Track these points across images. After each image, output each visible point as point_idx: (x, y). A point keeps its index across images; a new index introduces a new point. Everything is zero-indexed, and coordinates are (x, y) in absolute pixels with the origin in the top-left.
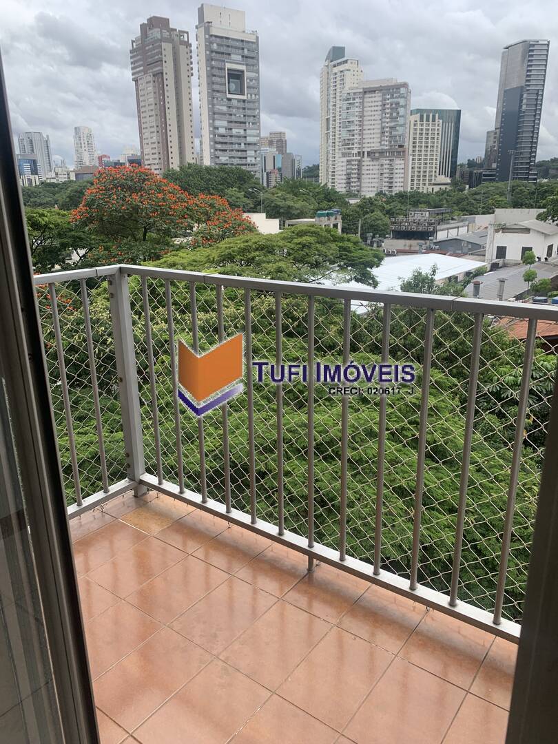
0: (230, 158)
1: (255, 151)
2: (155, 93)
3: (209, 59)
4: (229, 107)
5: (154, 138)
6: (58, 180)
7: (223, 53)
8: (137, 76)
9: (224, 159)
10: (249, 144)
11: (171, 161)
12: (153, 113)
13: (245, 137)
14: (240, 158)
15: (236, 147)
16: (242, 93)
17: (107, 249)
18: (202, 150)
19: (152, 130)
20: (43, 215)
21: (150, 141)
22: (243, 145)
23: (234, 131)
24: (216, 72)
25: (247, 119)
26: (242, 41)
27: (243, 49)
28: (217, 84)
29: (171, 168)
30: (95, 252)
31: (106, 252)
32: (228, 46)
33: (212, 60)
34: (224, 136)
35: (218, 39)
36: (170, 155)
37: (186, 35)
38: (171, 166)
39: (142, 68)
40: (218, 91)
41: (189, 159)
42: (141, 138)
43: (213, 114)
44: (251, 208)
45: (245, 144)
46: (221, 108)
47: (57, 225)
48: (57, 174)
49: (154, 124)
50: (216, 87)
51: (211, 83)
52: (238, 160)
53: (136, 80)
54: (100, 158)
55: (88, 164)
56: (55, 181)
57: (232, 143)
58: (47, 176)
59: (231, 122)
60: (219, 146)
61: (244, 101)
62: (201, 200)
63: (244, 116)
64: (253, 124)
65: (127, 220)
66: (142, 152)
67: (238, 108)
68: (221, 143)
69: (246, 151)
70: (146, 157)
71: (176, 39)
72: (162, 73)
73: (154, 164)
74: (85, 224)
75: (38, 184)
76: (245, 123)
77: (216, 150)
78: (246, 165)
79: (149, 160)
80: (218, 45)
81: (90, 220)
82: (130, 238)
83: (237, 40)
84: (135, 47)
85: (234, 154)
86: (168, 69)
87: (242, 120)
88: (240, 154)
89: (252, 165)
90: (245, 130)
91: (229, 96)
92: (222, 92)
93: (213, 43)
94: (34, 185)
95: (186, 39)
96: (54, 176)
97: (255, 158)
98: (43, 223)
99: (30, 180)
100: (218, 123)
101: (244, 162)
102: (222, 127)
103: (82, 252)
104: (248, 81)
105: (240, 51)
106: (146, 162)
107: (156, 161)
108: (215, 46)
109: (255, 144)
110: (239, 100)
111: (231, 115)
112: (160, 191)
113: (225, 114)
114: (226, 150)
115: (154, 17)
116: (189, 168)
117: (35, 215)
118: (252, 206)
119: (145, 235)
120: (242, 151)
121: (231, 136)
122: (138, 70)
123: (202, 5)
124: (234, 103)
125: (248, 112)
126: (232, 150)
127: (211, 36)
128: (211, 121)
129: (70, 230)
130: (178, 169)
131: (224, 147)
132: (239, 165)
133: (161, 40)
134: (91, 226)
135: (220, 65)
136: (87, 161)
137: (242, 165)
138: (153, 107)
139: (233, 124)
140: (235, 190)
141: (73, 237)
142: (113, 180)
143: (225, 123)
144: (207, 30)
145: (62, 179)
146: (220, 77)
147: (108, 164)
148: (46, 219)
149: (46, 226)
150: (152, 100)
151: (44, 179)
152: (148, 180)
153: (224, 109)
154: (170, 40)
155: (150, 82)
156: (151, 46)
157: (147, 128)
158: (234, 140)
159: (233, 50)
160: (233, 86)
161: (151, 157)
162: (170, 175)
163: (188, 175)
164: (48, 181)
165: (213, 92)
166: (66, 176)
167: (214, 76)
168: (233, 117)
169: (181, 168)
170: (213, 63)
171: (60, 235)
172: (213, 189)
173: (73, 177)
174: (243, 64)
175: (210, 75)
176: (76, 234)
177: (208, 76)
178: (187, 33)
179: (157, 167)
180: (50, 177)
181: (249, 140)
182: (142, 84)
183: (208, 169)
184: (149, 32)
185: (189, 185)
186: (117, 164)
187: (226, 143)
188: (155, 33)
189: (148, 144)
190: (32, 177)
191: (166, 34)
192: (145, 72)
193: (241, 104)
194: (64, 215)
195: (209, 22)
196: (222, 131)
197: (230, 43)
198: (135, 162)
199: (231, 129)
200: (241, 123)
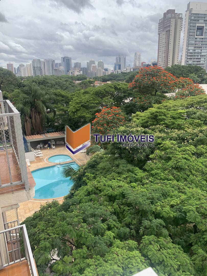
0: (193, 62)
1: (205, 59)
2: (166, 38)
3: (190, 23)
4: (196, 41)
5: (163, 55)
6: (127, 71)
7: (195, 20)
8: (160, 32)
9: (190, 62)
10: (202, 56)
11: (168, 63)
12: (164, 46)
13: (201, 53)
14: (198, 61)
15: (197, 57)
16: (202, 35)
17: (140, 98)
18: (181, 59)
19: (163, 52)
20: (119, 85)
21: (161, 56)
22: (199, 56)
23: (196, 51)
24: (192, 28)
25: (203, 46)
26: (205, 14)
27: (205, 17)
28: (192, 32)
29: (168, 66)
30: (136, 99)
31: (140, 100)
32: (199, 17)
33: (191, 23)
34: (192, 53)
35: (195, 15)
36: (168, 61)
37: (181, 15)
38: (168, 65)
39: (162, 29)
40: (192, 35)
41: (176, 63)
42: (158, 55)
43: (188, 45)
44: (200, 82)
45: (200, 56)
46: (192, 42)
47: (123, 89)
48: (127, 69)
49: (164, 50)
50: (191, 34)
51: (189, 32)
52: (196, 62)
53: (159, 34)
54: (142, 63)
55: (138, 65)
56: (126, 72)
57: (195, 56)
58: (123, 70)
59: (196, 47)
60: (189, 57)
61: (202, 38)
62: (181, 79)
63: (202, 44)
64: (205, 47)
65: (150, 87)
66: (158, 61)
67: (199, 42)
68: (190, 56)
69: (200, 59)
70: (159, 62)
71: (177, 17)
72: (170, 31)
73: (162, 65)
74: (133, 88)
75: (120, 73)
76: (202, 47)
77: (188, 59)
78: (200, 64)
79: (160, 63)
80: (194, 17)
81: (135, 87)
82: (150, 94)
83: (203, 14)
84: (160, 22)
85: (195, 60)
86: (172, 29)
87: (201, 46)
88: (197, 60)
89: (202, 64)
90: (201, 50)
91: (196, 37)
92: (193, 35)
93: (192, 17)
94: (119, 73)
95: (181, 16)
96: (126, 70)
97: (204, 61)
98: (119, 88)
99: (118, 71)
100: (189, 48)
101: (199, 63)
102: (191, 50)
103: (131, 99)
104: (205, 30)
105: (204, 19)
106: (159, 64)
107: (163, 64)
108: (193, 18)
109: (205, 56)
110: (200, 38)
111: (196, 44)
112: (164, 76)
113: (193, 44)
114: (192, 59)
115: (169, 9)
116: (175, 66)
117: (116, 85)
118: (200, 81)
119: (156, 93)
120: (198, 59)
121: (195, 53)
122: (160, 30)
123: (190, 2)
124: (198, 39)
125: (203, 43)
126: (195, 59)
127: (192, 14)
128: (187, 48)
129: (128, 90)
130: (171, 67)
131: (191, 57)
132: (196, 64)
133: (171, 18)
134: (136, 90)
135: (194, 25)
136: (137, 64)
137: (198, 64)
138: (164, 44)
139: (196, 48)
140: (193, 75)
141: (129, 93)
142: (147, 72)
143: (193, 48)
144: (190, 11)
145: (128, 71)
146: (193, 30)
147: (145, 65)
148: (120, 86)
149: (120, 89)
150: (164, 41)
151: (122, 71)
152: (160, 72)
153: (193, 42)
154: (174, 18)
155: (164, 34)
156: (167, 21)
157: (161, 51)
158: (196, 54)
159: (200, 18)
160: (198, 33)
161: (161, 62)
162: (168, 69)
163: (174, 69)
164: (124, 72)
165: (189, 36)
166: (130, 70)
167: (191, 29)
168: (197, 45)
169: (172, 66)
170: (191, 24)
171: (124, 92)
172: (184, 74)
173: (132, 70)
174: (204, 24)
175: (189, 29)
176: (130, 92)
177: (188, 30)
178: (182, 14)
179: (163, 66)
180: (124, 70)
181: (202, 54)
182: (161, 35)
183: (183, 67)
184: (167, 16)
185: (174, 73)
186: (148, 66)
187: (192, 56)
188: (169, 16)
189: (160, 57)
190: (119, 70)
191: (173, 15)
192: (163, 31)
193: (201, 40)
194: (126, 85)
195: (192, 9)
196: (191, 51)
197: (200, 16)
198: (155, 64)
199: (195, 50)
200: (200, 47)
